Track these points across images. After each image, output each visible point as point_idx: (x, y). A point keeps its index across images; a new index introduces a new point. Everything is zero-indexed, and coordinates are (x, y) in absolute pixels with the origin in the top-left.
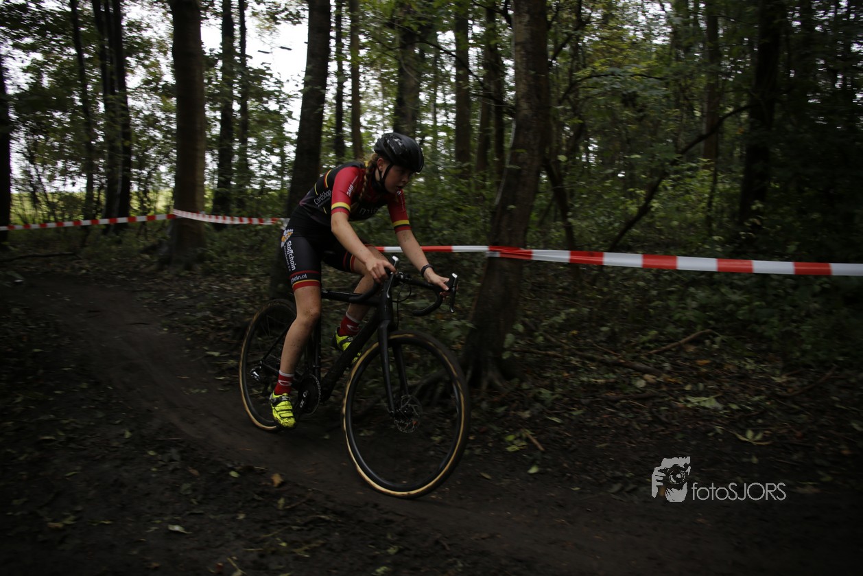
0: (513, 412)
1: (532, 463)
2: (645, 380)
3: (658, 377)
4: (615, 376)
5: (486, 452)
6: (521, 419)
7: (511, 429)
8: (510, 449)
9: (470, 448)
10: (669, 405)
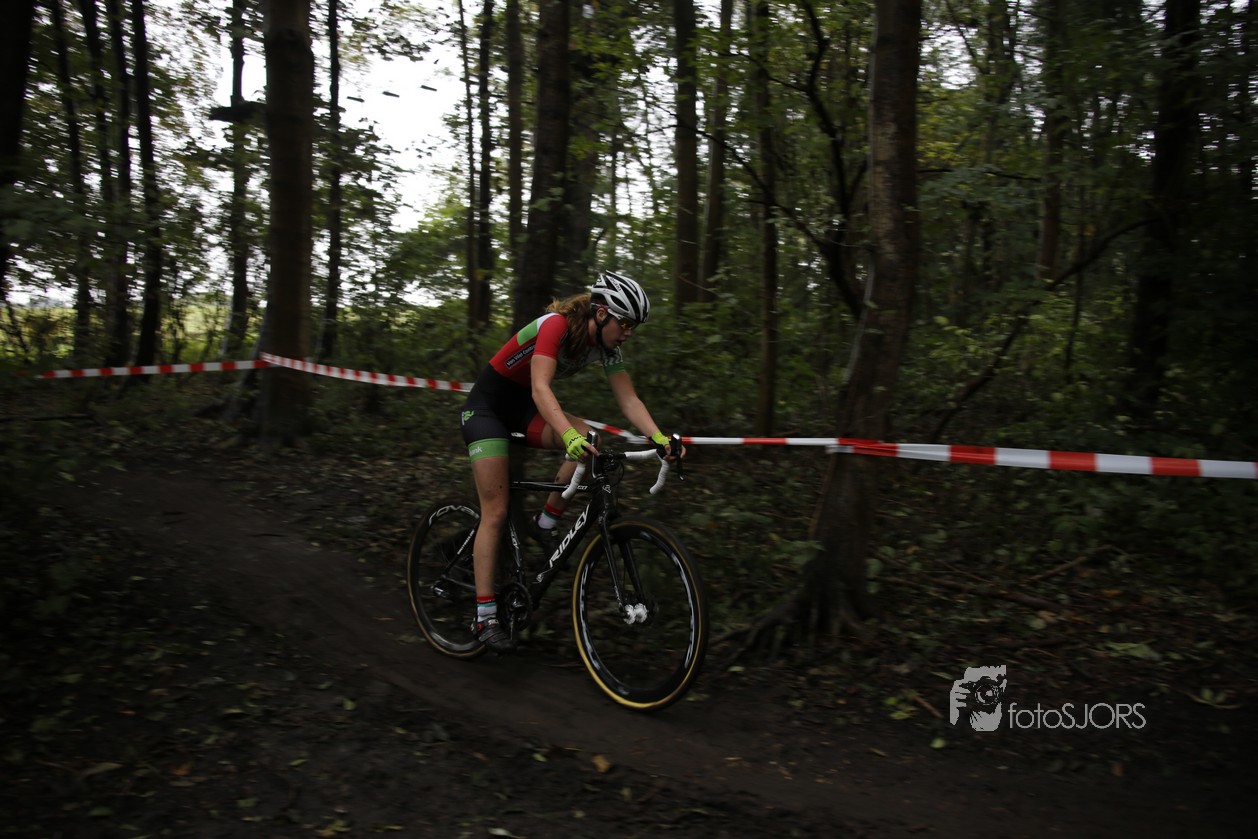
0: (886, 666)
1: (934, 735)
2: (1041, 618)
3: (1058, 613)
4: (1002, 614)
5: (866, 720)
6: (898, 674)
7: (888, 689)
8: (898, 715)
9: (843, 716)
10: (1086, 654)
